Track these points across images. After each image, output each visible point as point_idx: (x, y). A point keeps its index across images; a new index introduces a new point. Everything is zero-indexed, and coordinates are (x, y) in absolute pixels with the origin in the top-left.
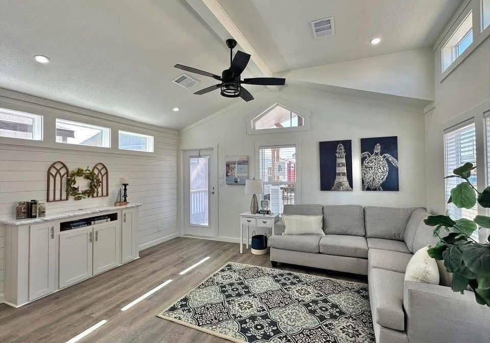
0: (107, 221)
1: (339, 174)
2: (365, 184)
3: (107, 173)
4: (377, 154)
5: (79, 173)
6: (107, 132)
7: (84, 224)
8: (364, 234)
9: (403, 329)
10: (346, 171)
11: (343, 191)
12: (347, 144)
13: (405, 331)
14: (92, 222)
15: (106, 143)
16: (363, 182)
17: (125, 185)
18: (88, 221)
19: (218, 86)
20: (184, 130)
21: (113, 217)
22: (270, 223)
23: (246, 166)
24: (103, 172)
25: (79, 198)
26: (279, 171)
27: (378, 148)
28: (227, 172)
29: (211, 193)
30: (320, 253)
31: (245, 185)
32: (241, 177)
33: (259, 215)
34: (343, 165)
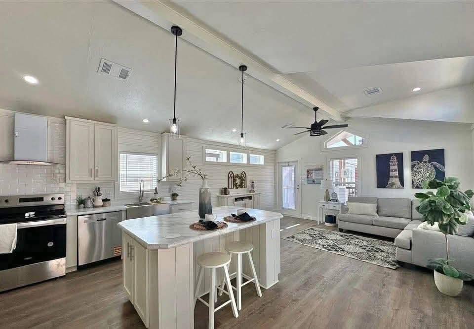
1: (392, 177)
2: (414, 183)
4: (425, 162)
5: (237, 176)
6: (245, 156)
7: (241, 200)
8: (410, 217)
9: (409, 248)
10: (398, 175)
11: (395, 188)
12: (400, 156)
13: (410, 249)
14: (244, 199)
15: (245, 161)
16: (413, 182)
17: (253, 182)
19: (309, 131)
20: (279, 150)
21: (250, 198)
22: (338, 207)
23: (320, 172)
24: (245, 176)
25: (237, 188)
26: (345, 174)
27: (426, 158)
28: (308, 176)
29: (297, 188)
30: (372, 225)
31: (320, 184)
32: (317, 179)
33: (330, 202)
34: (395, 170)
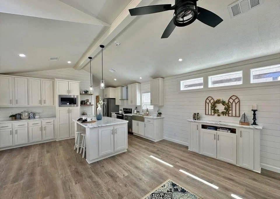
0: (228, 132)
3: (239, 101)
5: (218, 102)
7: (213, 129)
14: (218, 130)
17: (254, 111)
18: (216, 128)
21: (233, 131)
24: (236, 101)
25: (219, 115)
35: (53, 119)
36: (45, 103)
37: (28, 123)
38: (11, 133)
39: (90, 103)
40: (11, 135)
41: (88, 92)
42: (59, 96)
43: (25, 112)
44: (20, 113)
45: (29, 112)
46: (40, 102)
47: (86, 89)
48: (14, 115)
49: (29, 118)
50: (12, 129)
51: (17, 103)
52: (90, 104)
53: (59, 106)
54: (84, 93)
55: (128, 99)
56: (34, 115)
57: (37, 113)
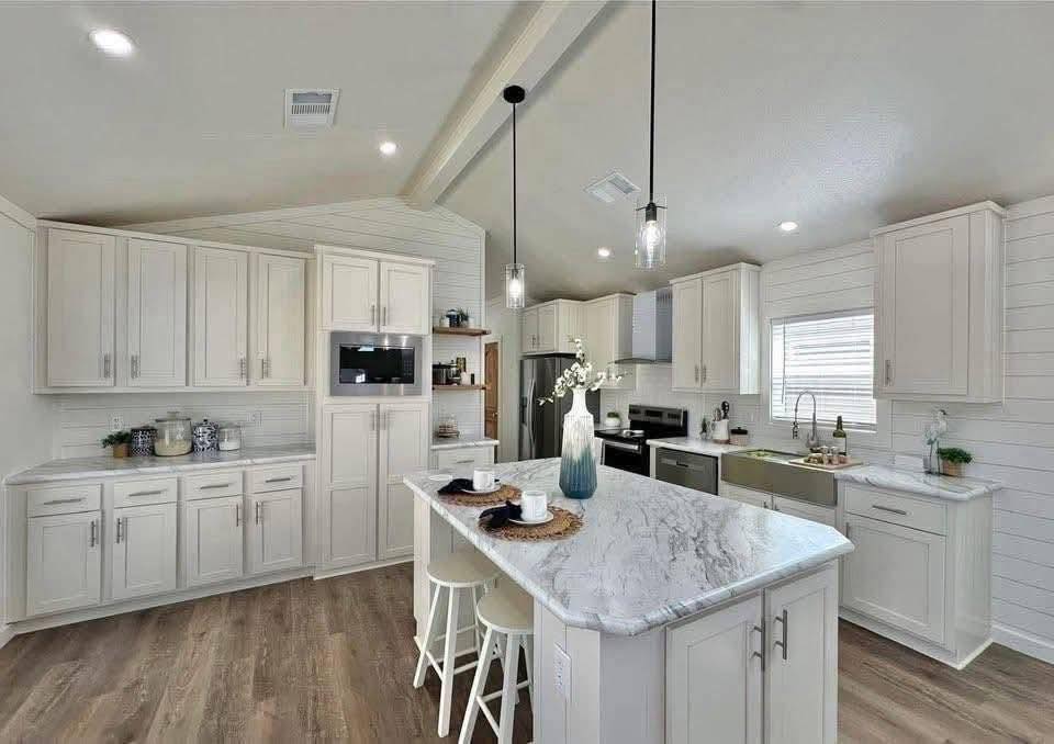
35: (301, 464)
36: (265, 373)
37: (179, 481)
38: (97, 534)
39: (473, 376)
40: (97, 547)
41: (466, 318)
42: (335, 335)
43: (174, 417)
44: (150, 422)
45: (194, 421)
46: (245, 368)
47: (455, 306)
48: (127, 434)
49: (193, 450)
50: (103, 513)
51: (134, 374)
52: (473, 381)
53: (334, 392)
54: (447, 323)
55: (669, 360)
56: (216, 431)
57: (230, 425)
